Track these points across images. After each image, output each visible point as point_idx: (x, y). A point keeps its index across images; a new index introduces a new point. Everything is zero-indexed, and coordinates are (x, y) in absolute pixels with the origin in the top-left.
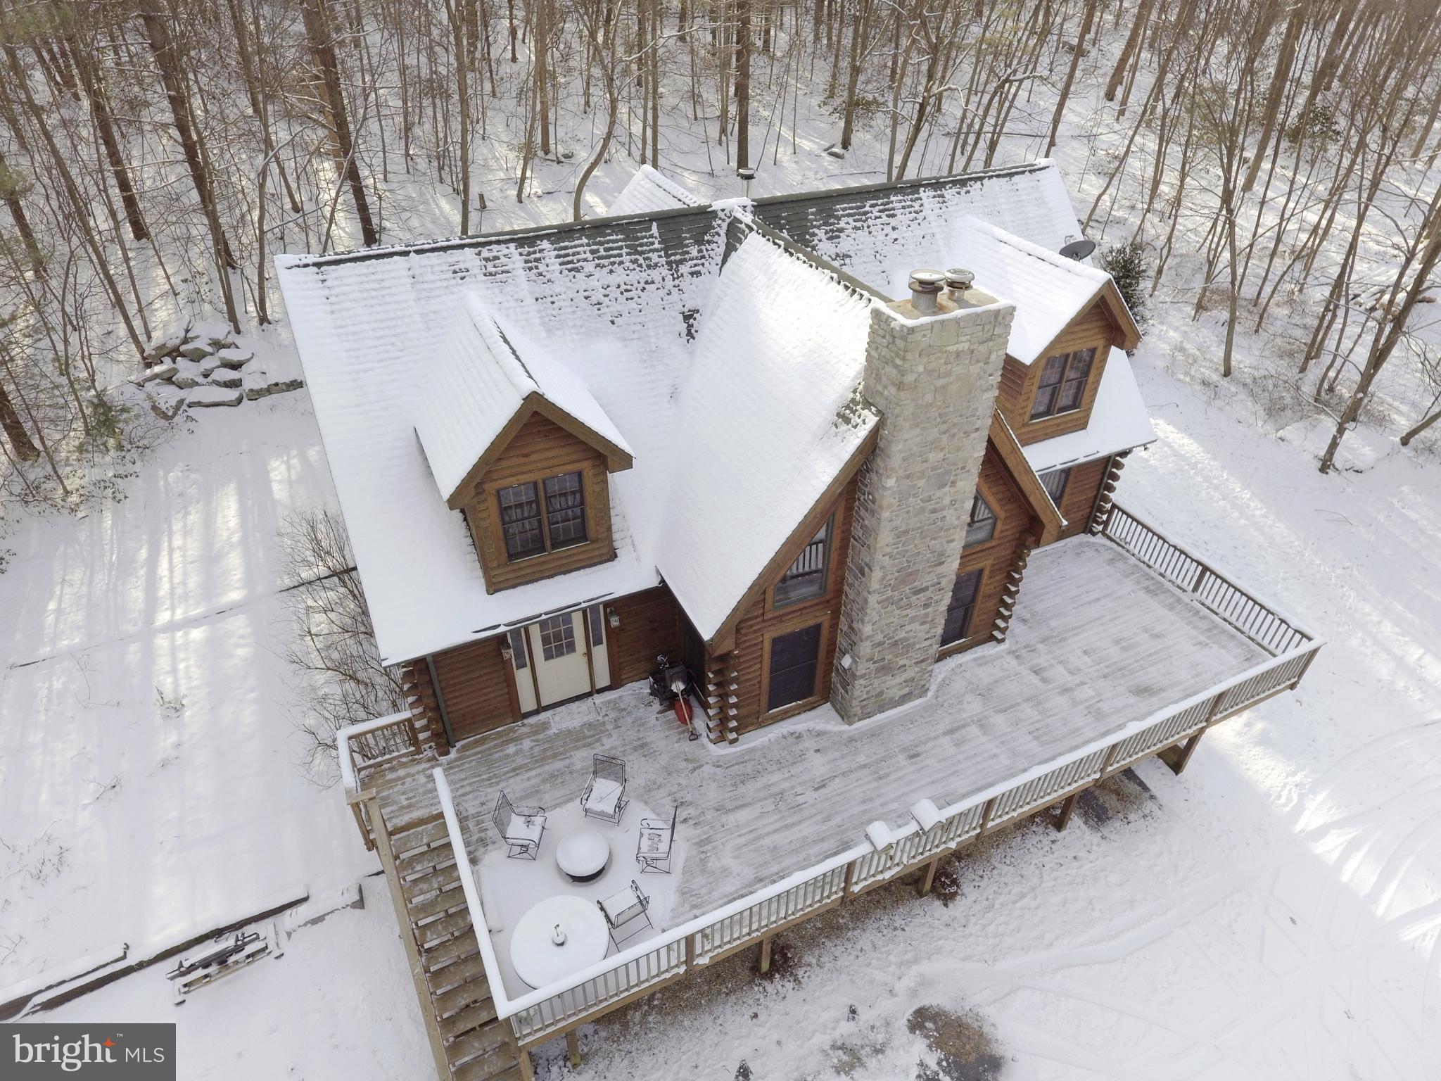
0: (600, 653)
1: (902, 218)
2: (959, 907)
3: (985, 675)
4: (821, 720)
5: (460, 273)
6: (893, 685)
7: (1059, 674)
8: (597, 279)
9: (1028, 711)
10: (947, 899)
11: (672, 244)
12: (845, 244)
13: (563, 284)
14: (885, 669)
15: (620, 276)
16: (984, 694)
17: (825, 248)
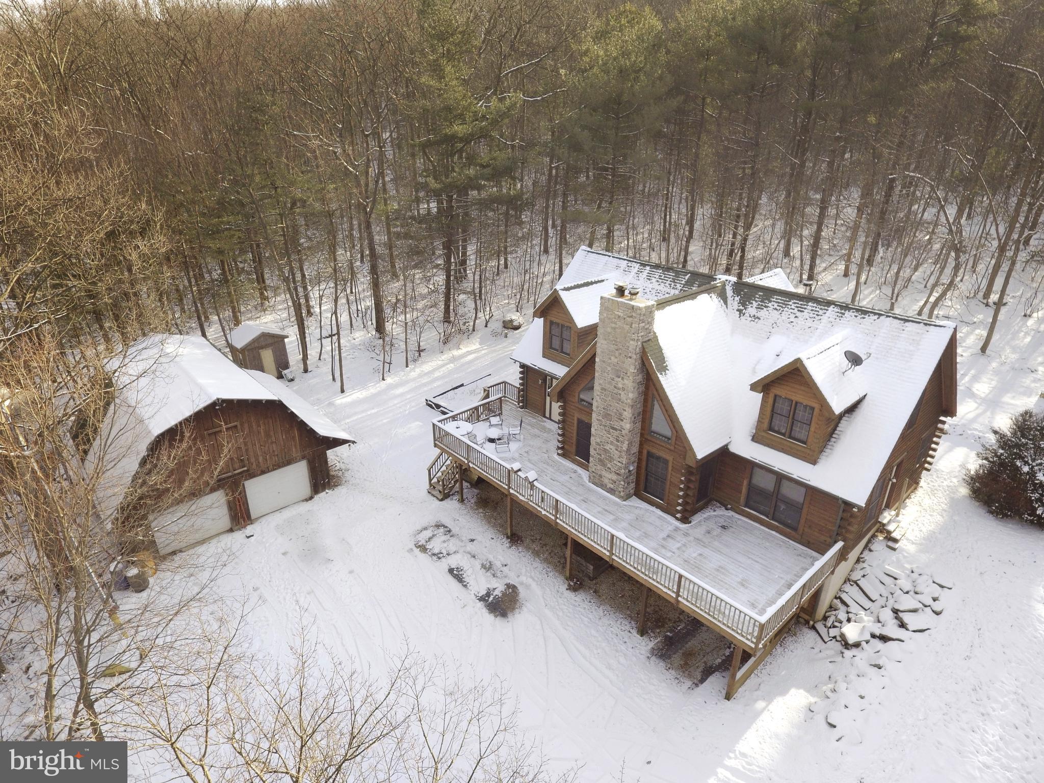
5: (618, 267)
11: (689, 284)
13: (641, 282)
15: (661, 287)
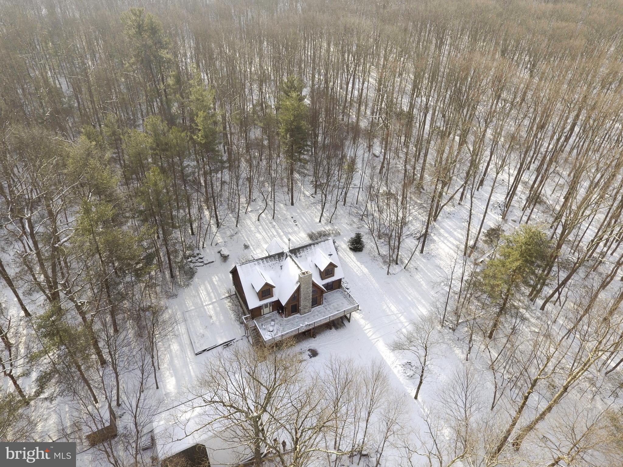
0: (271, 308)
1: (309, 250)
2: (316, 339)
3: (319, 309)
4: (298, 315)
6: (306, 311)
7: (329, 309)
8: (270, 263)
9: (323, 313)
10: (314, 338)
11: (279, 257)
12: (301, 254)
13: (266, 264)
14: (305, 309)
15: (273, 262)
16: (318, 311)
17: (298, 255)
